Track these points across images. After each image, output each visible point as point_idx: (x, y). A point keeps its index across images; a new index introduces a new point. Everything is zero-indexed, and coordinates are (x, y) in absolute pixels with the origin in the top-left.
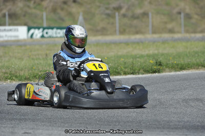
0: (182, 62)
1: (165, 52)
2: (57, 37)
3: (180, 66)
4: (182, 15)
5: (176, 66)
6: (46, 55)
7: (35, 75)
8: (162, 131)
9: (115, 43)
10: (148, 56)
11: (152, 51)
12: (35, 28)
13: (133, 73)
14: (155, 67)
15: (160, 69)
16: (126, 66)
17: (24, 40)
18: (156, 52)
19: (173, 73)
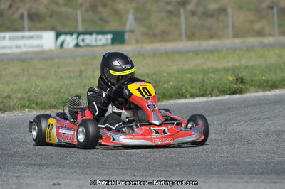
0: (274, 77)
1: (250, 63)
2: (97, 46)
3: (270, 83)
4: (275, 11)
5: (266, 84)
6: (81, 71)
7: (64, 100)
8: (242, 178)
9: (179, 53)
10: (226, 70)
11: (231, 62)
12: (66, 34)
13: (203, 95)
14: (235, 86)
15: (241, 88)
16: (194, 85)
17: (51, 51)
18: (237, 64)
19: (260, 94)
